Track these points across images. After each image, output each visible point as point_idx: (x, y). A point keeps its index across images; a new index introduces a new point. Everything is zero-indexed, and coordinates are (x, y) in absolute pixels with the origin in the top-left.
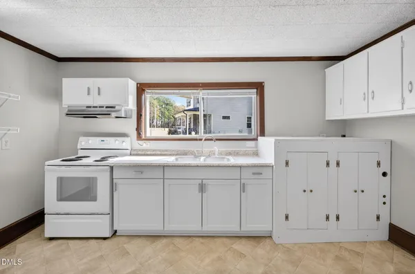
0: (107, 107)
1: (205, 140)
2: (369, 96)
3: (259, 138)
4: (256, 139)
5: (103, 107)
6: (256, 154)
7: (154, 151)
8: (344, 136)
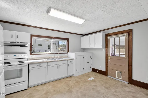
0: (20, 43)
1: (56, 54)
2: (89, 44)
3: (68, 53)
4: (67, 53)
5: (19, 43)
6: (67, 57)
7: (37, 58)
8: (84, 52)
